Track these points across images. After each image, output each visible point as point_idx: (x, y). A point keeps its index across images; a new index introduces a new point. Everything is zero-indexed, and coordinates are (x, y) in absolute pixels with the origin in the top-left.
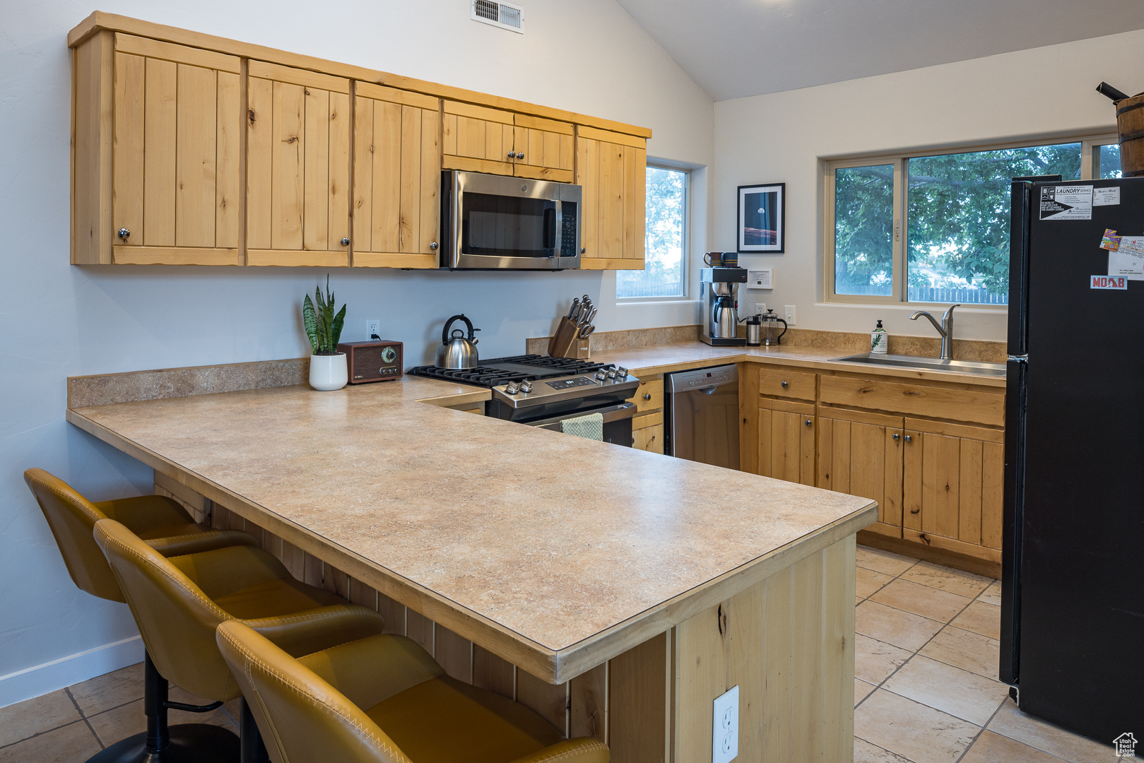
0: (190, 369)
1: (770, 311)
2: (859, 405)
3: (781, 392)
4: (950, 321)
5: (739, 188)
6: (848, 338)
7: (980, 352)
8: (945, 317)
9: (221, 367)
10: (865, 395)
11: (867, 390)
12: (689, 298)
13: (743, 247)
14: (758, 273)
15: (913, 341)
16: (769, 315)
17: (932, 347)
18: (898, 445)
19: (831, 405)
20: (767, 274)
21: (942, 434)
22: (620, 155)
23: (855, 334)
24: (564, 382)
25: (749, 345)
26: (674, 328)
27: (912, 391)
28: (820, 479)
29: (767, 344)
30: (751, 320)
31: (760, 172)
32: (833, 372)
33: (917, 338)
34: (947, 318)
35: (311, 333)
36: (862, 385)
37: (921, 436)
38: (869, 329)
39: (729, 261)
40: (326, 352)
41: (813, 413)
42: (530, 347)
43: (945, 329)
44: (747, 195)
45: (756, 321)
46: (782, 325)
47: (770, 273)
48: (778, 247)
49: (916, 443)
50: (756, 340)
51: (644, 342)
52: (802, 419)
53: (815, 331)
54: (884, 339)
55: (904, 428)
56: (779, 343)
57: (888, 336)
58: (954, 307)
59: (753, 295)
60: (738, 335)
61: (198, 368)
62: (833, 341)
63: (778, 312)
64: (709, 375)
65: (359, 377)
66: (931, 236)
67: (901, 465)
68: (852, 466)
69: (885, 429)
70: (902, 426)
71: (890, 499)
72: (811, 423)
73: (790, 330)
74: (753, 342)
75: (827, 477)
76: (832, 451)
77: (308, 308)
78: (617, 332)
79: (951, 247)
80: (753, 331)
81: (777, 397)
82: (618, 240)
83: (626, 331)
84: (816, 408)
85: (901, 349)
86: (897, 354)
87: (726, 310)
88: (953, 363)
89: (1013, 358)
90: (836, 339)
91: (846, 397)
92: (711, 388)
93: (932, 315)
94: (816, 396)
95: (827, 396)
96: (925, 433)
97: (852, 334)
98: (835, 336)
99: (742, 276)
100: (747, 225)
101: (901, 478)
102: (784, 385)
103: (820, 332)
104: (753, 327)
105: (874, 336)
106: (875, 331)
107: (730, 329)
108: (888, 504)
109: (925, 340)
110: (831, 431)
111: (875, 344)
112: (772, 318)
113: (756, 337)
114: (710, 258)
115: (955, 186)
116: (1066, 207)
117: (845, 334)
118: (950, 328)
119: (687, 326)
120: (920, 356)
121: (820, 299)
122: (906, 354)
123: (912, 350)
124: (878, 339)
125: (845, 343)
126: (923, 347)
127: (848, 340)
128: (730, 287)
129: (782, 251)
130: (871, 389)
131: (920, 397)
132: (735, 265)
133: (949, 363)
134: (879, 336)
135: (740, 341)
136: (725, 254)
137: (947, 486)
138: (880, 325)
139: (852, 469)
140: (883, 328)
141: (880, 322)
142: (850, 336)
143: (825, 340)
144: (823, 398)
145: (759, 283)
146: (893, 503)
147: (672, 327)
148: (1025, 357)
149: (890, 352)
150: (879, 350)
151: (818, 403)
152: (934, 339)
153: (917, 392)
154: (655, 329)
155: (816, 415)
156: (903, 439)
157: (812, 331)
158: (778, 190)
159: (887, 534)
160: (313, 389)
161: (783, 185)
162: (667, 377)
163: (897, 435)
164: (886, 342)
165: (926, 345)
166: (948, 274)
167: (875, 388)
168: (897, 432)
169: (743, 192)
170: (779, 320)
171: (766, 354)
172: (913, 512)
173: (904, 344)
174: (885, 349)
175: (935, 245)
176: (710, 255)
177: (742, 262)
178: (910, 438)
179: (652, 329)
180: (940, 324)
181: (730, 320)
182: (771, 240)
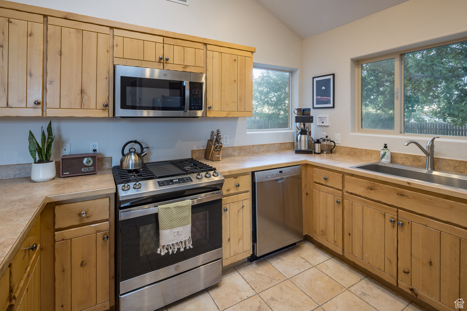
1: (327, 137)
2: (368, 197)
3: (323, 182)
4: (432, 147)
5: (313, 78)
6: (368, 153)
8: (429, 144)
10: (371, 191)
11: (373, 188)
12: (291, 129)
13: (315, 106)
14: (322, 118)
15: (407, 156)
16: (326, 139)
17: (420, 161)
18: (393, 226)
19: (352, 194)
20: (326, 118)
21: (426, 225)
22: (235, 60)
23: (372, 150)
24: (172, 181)
25: (315, 153)
26: (280, 144)
27: (403, 194)
28: (345, 234)
29: (325, 153)
30: (316, 141)
32: (352, 175)
33: (409, 155)
34: (430, 145)
35: (33, 151)
36: (370, 185)
37: (410, 223)
38: (379, 148)
39: (306, 112)
40: (41, 162)
41: (341, 196)
42: (193, 154)
43: (429, 151)
44: (317, 81)
45: (318, 142)
46: (333, 144)
47: (328, 118)
48: (331, 105)
49: (407, 227)
50: (318, 151)
51: (262, 151)
52: (335, 198)
53: (350, 148)
54: (388, 154)
55: (398, 216)
56: (331, 152)
57: (391, 153)
58: (434, 138)
59: (320, 128)
60: (309, 149)
62: (360, 153)
63: (331, 137)
64: (281, 172)
65: (68, 173)
66: (425, 102)
67: (396, 240)
68: (364, 232)
69: (385, 214)
70: (396, 215)
71: (389, 259)
72: (339, 202)
73: (338, 146)
74: (317, 152)
75: (350, 234)
76: (352, 220)
77: (31, 138)
78: (246, 146)
79: (434, 107)
80: (317, 147)
81: (322, 185)
82: (234, 102)
83: (252, 145)
84: (343, 194)
85: (399, 161)
86: (397, 163)
87: (303, 136)
88: (435, 173)
90: (361, 152)
91: (360, 190)
92: (282, 179)
93: (419, 143)
94: (343, 187)
95: (349, 188)
96: (413, 223)
97: (370, 150)
98: (361, 151)
99: (310, 119)
100: (317, 95)
101: (396, 247)
102: (325, 179)
103: (353, 148)
104: (317, 145)
105: (382, 153)
106: (383, 150)
107: (305, 146)
108: (387, 262)
109: (415, 156)
110: (351, 208)
111: (383, 157)
112: (328, 140)
113: (318, 150)
114: (297, 111)
115: (436, 78)
117: (366, 150)
118: (432, 151)
119: (287, 143)
120: (412, 166)
121: (353, 131)
122: (403, 164)
123: (406, 162)
124: (384, 155)
125: (366, 155)
126: (414, 161)
128: (304, 125)
129: (333, 107)
130: (375, 188)
131: (409, 198)
132: (308, 114)
133: (432, 172)
134: (385, 153)
135: (309, 151)
136: (303, 109)
137: (431, 262)
138: (386, 147)
139: (364, 234)
140: (388, 148)
141: (386, 145)
142: (369, 151)
143: (355, 152)
144: (346, 189)
145: (323, 123)
146: (390, 262)
147: (279, 143)
149: (392, 162)
150: (385, 160)
151: (344, 191)
152: (421, 156)
153: (406, 194)
154: (269, 144)
155: (343, 198)
156: (397, 223)
157: (348, 147)
158: (331, 77)
159: (387, 280)
160: (33, 181)
161: (334, 75)
162: (253, 173)
163: (392, 220)
164: (390, 156)
165: (416, 160)
166: (434, 117)
167: (378, 188)
168: (393, 218)
169: (315, 80)
170: (331, 141)
171: (320, 160)
172: (404, 272)
173: (401, 158)
174: (389, 160)
175: (427, 106)
176: (297, 110)
177: (313, 113)
178: (402, 224)
179: (267, 144)
180: (425, 149)
181: (305, 141)
182: (328, 102)
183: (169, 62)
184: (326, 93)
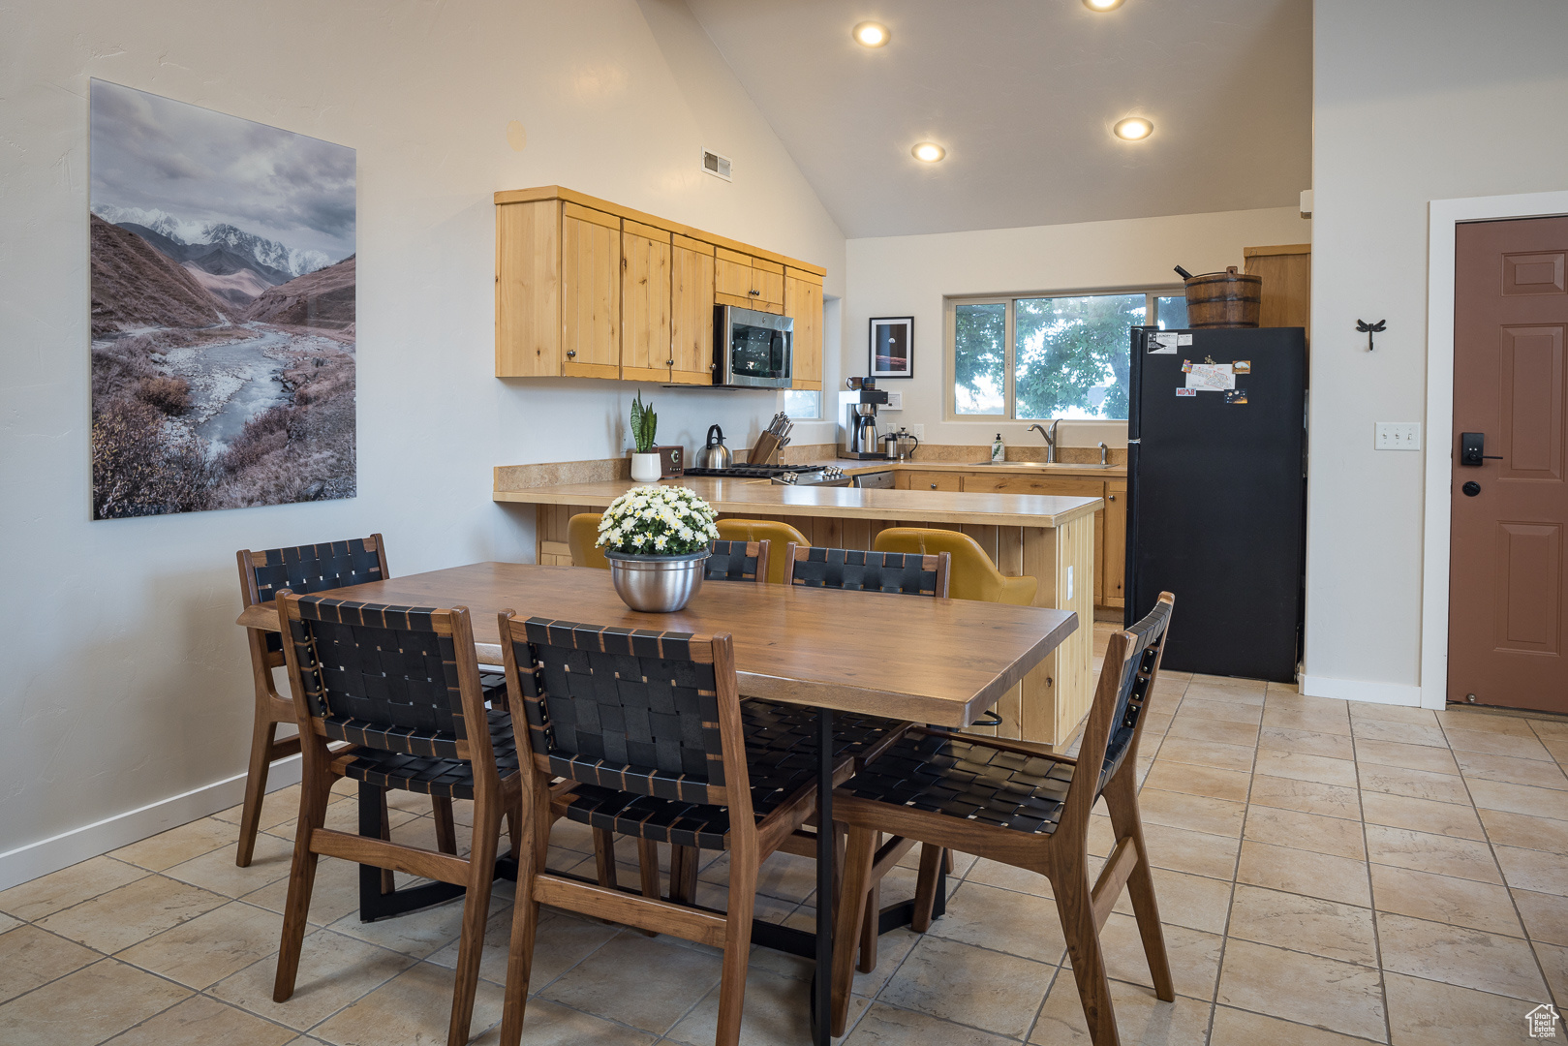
0: (556, 464)
1: (903, 429)
4: (1054, 433)
5: (871, 319)
7: (1076, 456)
8: (1051, 429)
9: (572, 463)
10: (1001, 489)
11: (1003, 486)
12: (823, 420)
13: (874, 373)
15: (1026, 450)
16: (903, 433)
17: (1038, 453)
20: (898, 396)
22: (808, 292)
23: (977, 446)
25: (889, 459)
27: (1036, 484)
29: (902, 456)
30: (889, 437)
31: (892, 306)
32: (974, 473)
33: (1029, 446)
36: (998, 482)
38: (990, 441)
39: (870, 385)
40: (645, 451)
43: (1051, 437)
44: (878, 326)
45: (894, 437)
46: (913, 441)
47: (901, 396)
48: (908, 373)
50: (893, 454)
53: (941, 446)
54: (1002, 449)
56: (911, 455)
57: (1006, 447)
58: (1058, 421)
59: (890, 415)
60: (880, 450)
61: (560, 463)
62: (957, 454)
63: (909, 431)
73: (920, 445)
74: (891, 455)
80: (891, 447)
82: (807, 364)
83: (792, 447)
85: (1014, 457)
86: (1012, 461)
87: (869, 427)
89: (1131, 441)
90: (962, 450)
93: (1042, 427)
97: (973, 446)
98: (960, 448)
99: (883, 397)
100: (878, 353)
102: (933, 486)
103: (946, 446)
104: (890, 443)
105: (995, 447)
106: (995, 443)
107: (872, 446)
109: (1034, 449)
111: (996, 453)
112: (906, 435)
113: (893, 452)
114: (851, 382)
116: (1163, 346)
117: (968, 447)
118: (1055, 438)
121: (944, 419)
122: (1019, 461)
123: (1023, 457)
124: (998, 449)
125: (968, 455)
126: (1031, 455)
127: (971, 451)
128: (873, 408)
129: (911, 377)
132: (873, 389)
134: (998, 446)
135: (881, 455)
136: (864, 379)
138: (998, 438)
140: (1001, 441)
141: (998, 435)
142: (972, 448)
143: (950, 453)
145: (891, 405)
147: (819, 445)
148: (1137, 441)
149: (1006, 459)
150: (999, 457)
152: (1042, 446)
153: (1040, 484)
157: (938, 446)
158: (908, 322)
160: (634, 481)
161: (912, 318)
164: (1004, 452)
165: (1034, 453)
167: (1008, 484)
169: (875, 323)
170: (910, 437)
171: (902, 464)
173: (1017, 453)
174: (1003, 457)
176: (851, 379)
177: (878, 385)
180: (1049, 435)
181: (872, 437)
182: (903, 367)
183: (759, 297)
184: (899, 350)
